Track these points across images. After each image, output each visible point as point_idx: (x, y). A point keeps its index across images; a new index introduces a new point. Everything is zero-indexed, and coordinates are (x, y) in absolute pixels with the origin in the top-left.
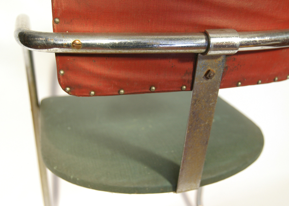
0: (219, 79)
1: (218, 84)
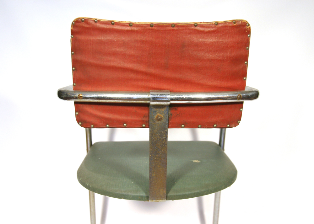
1: (166, 125)
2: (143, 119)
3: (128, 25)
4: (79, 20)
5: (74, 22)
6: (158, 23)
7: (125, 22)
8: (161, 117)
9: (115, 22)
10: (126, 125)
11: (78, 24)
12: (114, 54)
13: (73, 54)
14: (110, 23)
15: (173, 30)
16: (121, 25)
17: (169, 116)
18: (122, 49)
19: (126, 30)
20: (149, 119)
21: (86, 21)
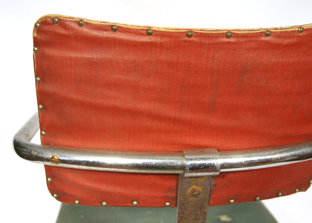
0: (206, 197)
1: (206, 202)
2: (167, 194)
3: (145, 32)
4: (49, 19)
5: (39, 23)
6: (201, 30)
7: (139, 26)
8: (199, 191)
9: (118, 27)
10: (137, 204)
11: (46, 28)
12: (116, 85)
13: (39, 81)
14: (110, 28)
15: (228, 43)
16: (131, 33)
17: (211, 189)
18: (131, 77)
19: (140, 42)
20: (177, 194)
21: (60, 22)
